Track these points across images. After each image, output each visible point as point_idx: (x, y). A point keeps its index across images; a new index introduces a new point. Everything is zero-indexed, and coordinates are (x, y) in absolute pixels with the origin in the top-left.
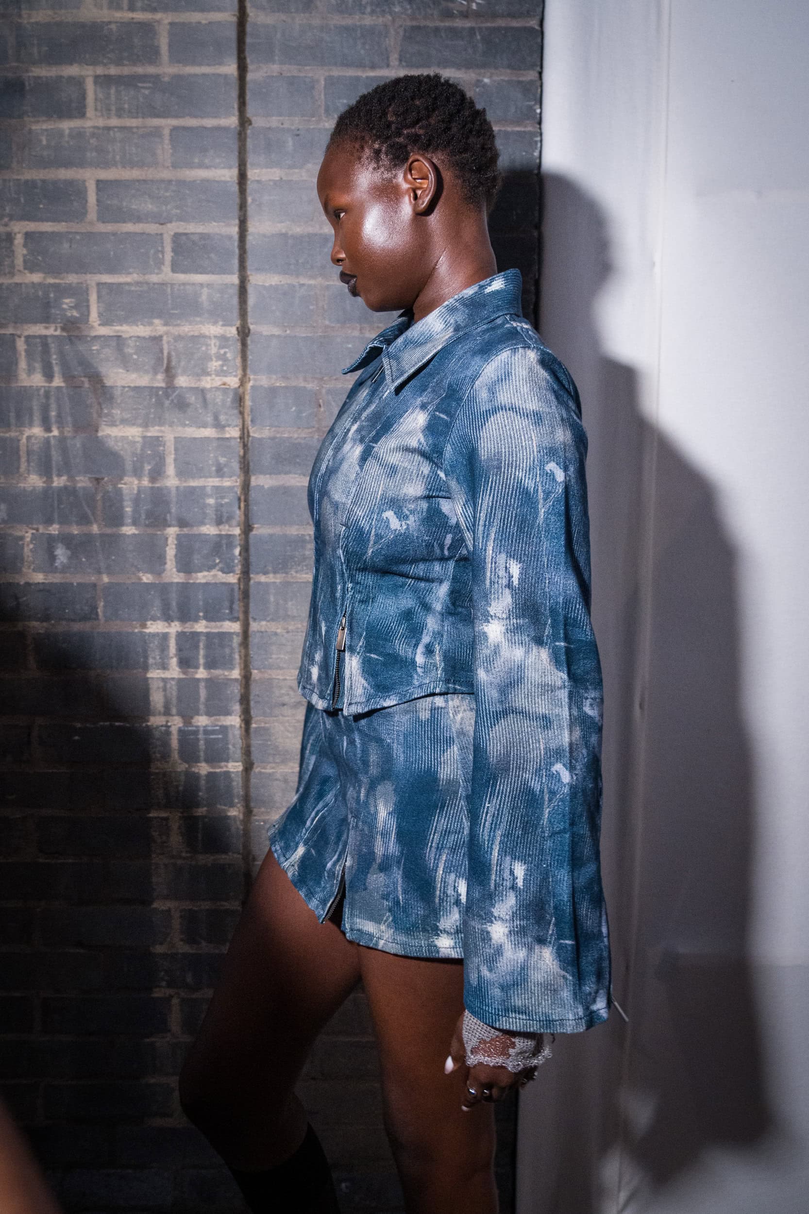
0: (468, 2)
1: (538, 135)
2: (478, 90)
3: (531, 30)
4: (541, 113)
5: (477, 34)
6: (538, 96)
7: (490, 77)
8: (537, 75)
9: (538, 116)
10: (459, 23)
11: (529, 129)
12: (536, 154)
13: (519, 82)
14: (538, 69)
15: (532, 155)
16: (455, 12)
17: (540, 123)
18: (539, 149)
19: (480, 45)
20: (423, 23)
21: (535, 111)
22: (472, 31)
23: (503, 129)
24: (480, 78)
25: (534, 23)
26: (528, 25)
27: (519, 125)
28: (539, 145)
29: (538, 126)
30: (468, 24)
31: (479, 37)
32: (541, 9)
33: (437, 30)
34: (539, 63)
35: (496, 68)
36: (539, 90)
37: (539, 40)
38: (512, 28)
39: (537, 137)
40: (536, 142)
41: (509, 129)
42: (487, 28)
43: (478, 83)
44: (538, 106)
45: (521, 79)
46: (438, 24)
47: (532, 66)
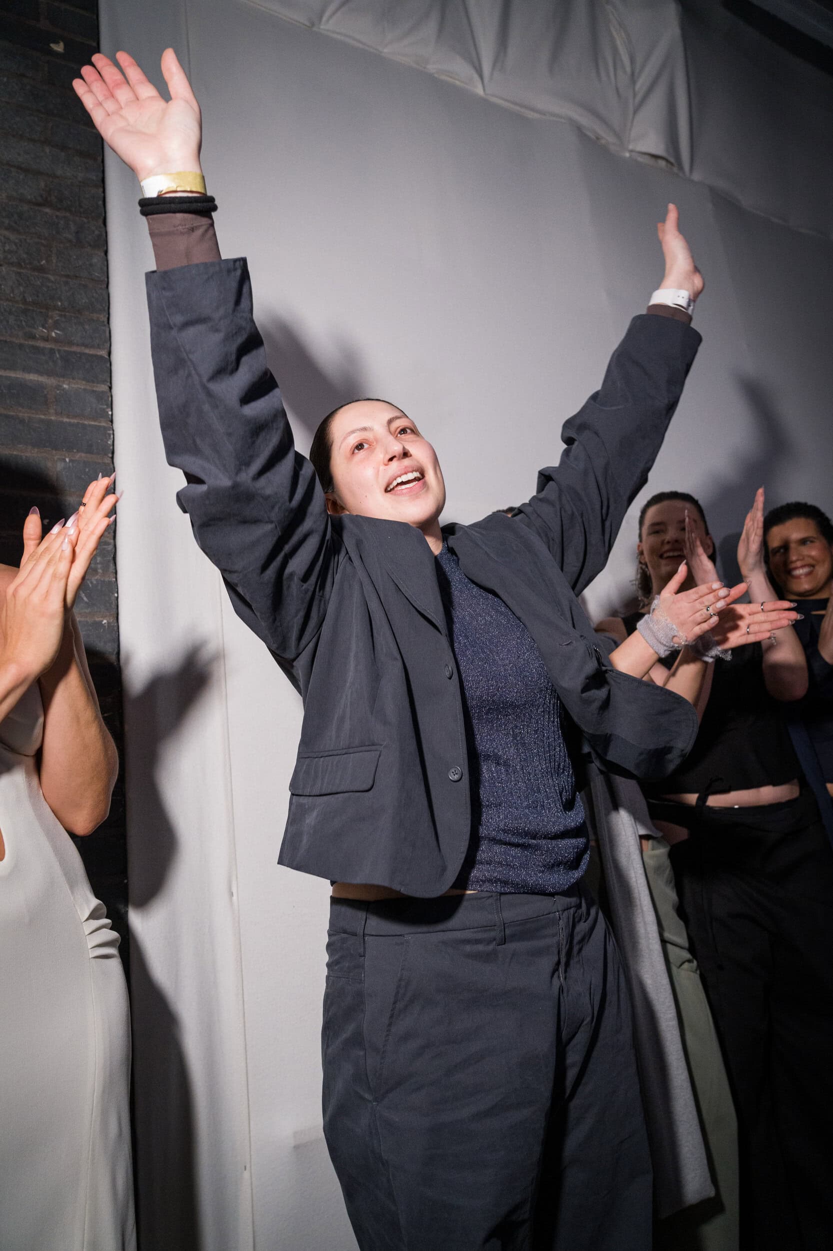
0: (48, 331)
1: (111, 429)
2: (58, 392)
3: (102, 357)
4: (112, 415)
5: (57, 352)
6: (110, 403)
7: (69, 384)
8: (108, 388)
9: (110, 416)
10: (41, 344)
11: (103, 424)
12: (110, 442)
13: (93, 391)
14: (109, 384)
15: (107, 443)
16: (37, 336)
17: (112, 421)
18: (112, 439)
19: (59, 361)
20: (9, 339)
21: (107, 412)
22: (52, 351)
23: (81, 422)
24: (61, 384)
25: (104, 353)
26: (99, 354)
27: (95, 421)
28: (112, 436)
29: (110, 423)
30: (48, 346)
31: (58, 356)
32: (109, 345)
33: (21, 346)
34: (109, 381)
35: (73, 379)
36: (110, 399)
37: (108, 365)
38: (85, 354)
39: (109, 430)
40: (109, 435)
41: (86, 422)
42: (65, 351)
43: (58, 387)
44: (110, 409)
45: (95, 389)
46: (22, 341)
47: (104, 382)
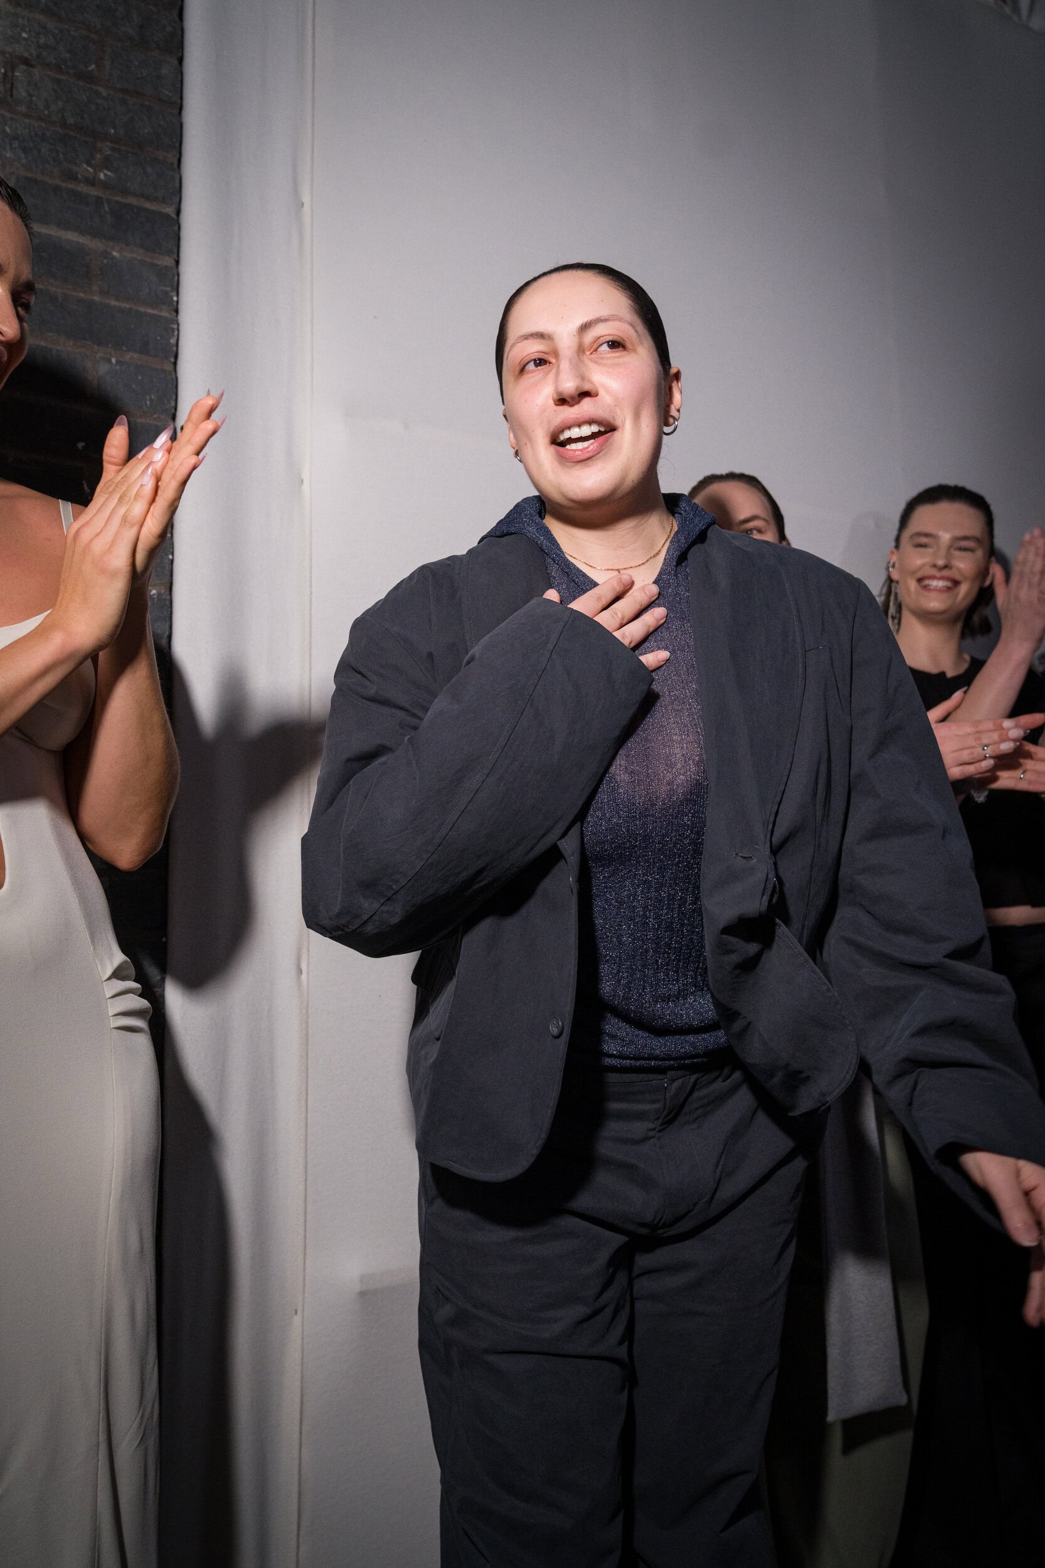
0: (94, 170)
1: (175, 323)
2: (105, 261)
3: (168, 216)
4: (178, 302)
5: (106, 205)
6: (175, 284)
7: (119, 252)
8: (173, 263)
9: (175, 304)
10: (83, 188)
11: (165, 314)
12: (173, 341)
13: (153, 264)
14: (175, 256)
15: (169, 341)
16: (79, 176)
17: (177, 311)
18: (176, 337)
19: (109, 217)
20: (40, 177)
21: (172, 298)
22: (99, 201)
23: (134, 308)
24: (109, 250)
25: (170, 210)
26: (163, 210)
27: (154, 309)
28: (176, 333)
29: (175, 314)
30: (94, 192)
31: (107, 209)
32: (178, 200)
33: (57, 189)
34: (176, 252)
35: (127, 245)
36: (176, 278)
37: (176, 228)
38: (146, 210)
39: (174, 324)
40: (173, 330)
41: (142, 309)
42: (117, 202)
43: (106, 254)
44: (174, 294)
45: (156, 262)
46: (58, 182)
47: (169, 253)
